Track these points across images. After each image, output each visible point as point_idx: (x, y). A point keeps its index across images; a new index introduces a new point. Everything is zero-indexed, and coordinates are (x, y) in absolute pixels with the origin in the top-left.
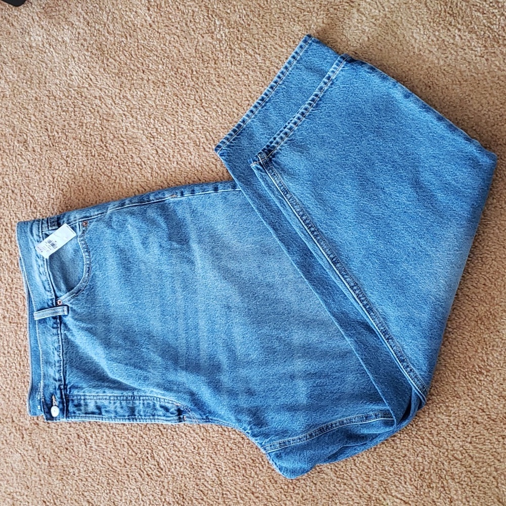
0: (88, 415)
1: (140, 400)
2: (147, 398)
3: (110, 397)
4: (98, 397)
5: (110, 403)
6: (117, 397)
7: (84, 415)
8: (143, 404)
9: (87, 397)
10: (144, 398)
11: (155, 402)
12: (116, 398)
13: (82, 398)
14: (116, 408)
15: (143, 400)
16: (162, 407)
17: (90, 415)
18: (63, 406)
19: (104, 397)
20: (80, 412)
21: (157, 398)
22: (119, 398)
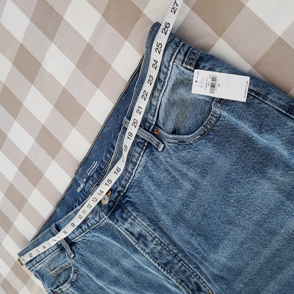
0: (127, 232)
1: (179, 261)
2: (187, 267)
3: (156, 237)
4: (145, 228)
5: (152, 241)
6: (162, 242)
7: (124, 229)
8: (180, 267)
9: (136, 220)
10: (185, 265)
11: (193, 276)
12: (159, 242)
13: (132, 217)
14: (154, 248)
15: (183, 265)
16: (196, 283)
17: (128, 233)
18: (113, 206)
19: (150, 233)
20: (122, 225)
21: (197, 275)
22: (162, 245)
